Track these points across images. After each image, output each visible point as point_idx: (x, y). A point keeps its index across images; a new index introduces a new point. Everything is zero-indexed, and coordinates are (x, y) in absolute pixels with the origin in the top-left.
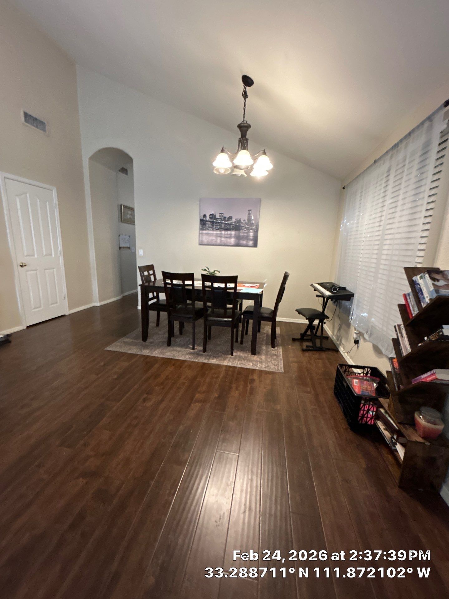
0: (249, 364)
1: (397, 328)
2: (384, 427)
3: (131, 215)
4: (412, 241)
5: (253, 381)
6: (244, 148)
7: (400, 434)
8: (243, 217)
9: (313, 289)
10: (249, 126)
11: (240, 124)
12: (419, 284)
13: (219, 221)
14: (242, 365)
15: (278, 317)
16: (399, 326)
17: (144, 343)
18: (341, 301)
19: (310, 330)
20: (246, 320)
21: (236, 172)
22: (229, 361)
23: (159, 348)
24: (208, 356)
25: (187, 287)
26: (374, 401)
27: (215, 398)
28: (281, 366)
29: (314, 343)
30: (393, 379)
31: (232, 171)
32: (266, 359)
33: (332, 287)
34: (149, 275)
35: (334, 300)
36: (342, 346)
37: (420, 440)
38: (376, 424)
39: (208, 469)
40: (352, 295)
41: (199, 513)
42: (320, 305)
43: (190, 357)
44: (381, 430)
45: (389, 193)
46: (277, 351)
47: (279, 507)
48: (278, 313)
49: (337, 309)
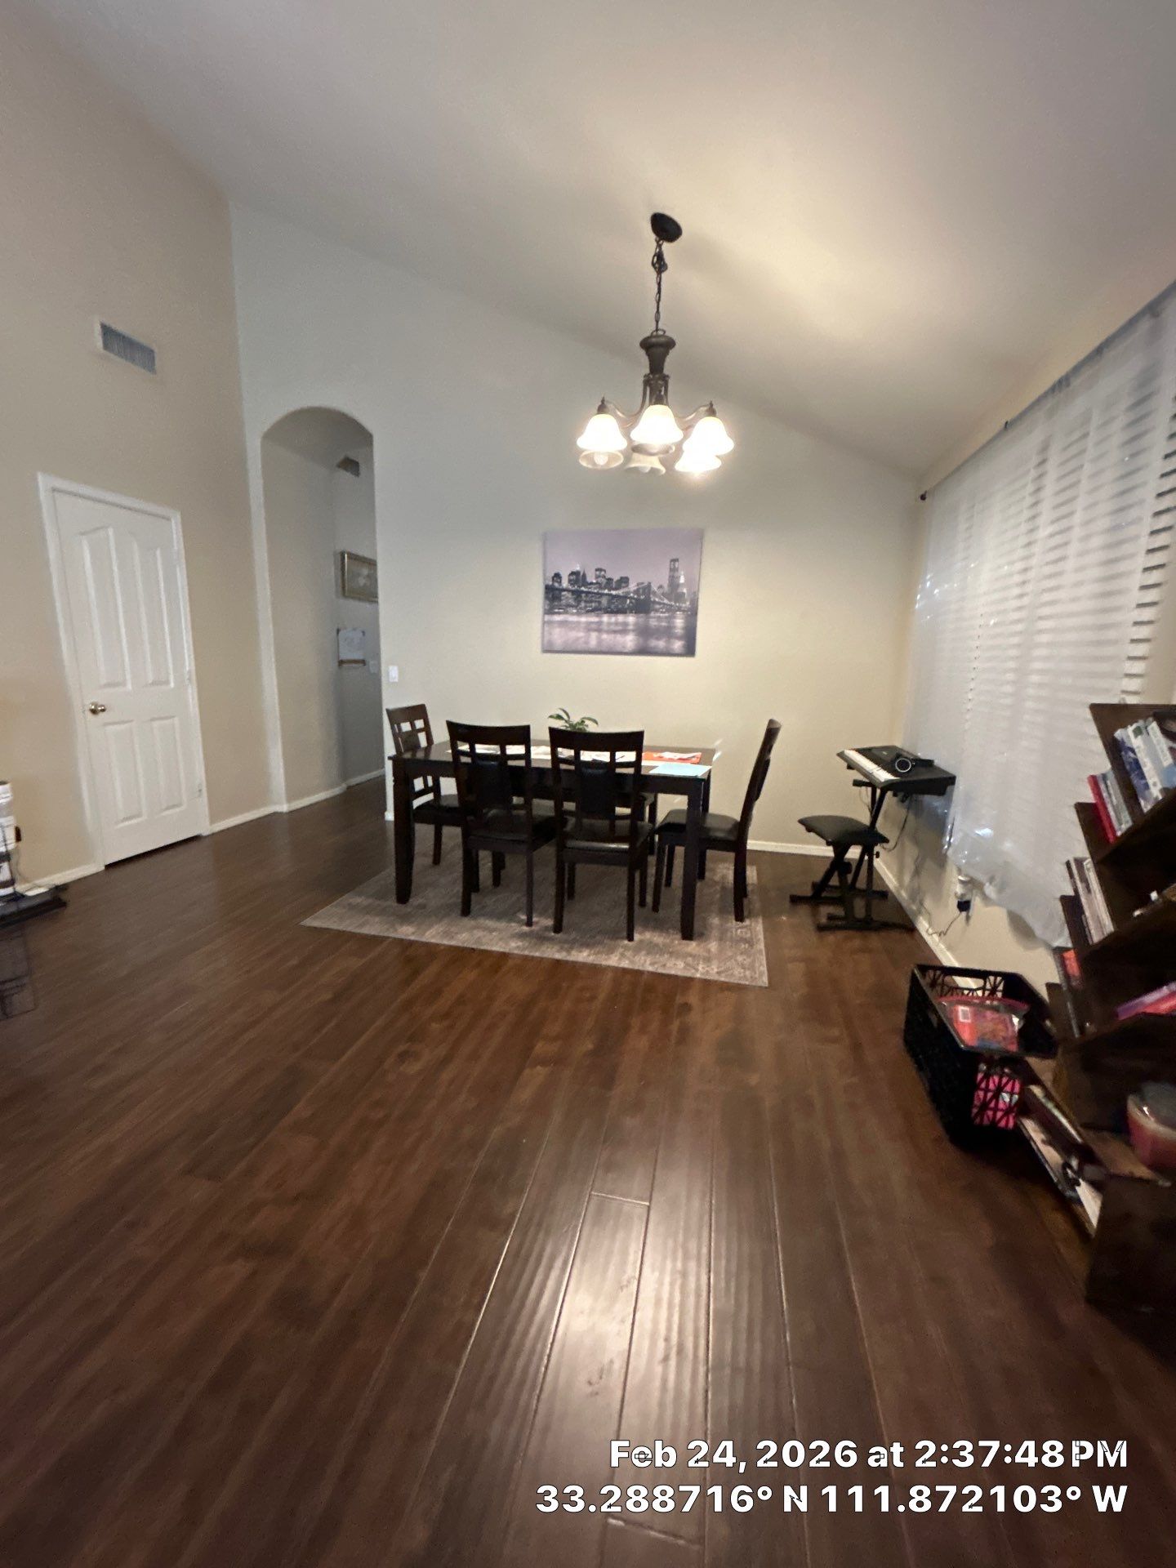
0: (675, 964)
1: (1074, 868)
2: (1042, 1136)
3: (369, 576)
4: (1111, 634)
5: (686, 1008)
6: (659, 399)
7: (1087, 1156)
8: (658, 579)
9: (846, 765)
10: (670, 344)
11: (648, 338)
12: (1133, 751)
13: (595, 588)
14: (656, 966)
15: (755, 839)
16: (1079, 862)
17: (402, 907)
18: (921, 797)
19: (839, 875)
20: (667, 846)
21: (639, 461)
22: (622, 955)
23: (441, 921)
24: (566, 942)
25: (511, 763)
26: (1013, 1064)
27: (587, 1053)
28: (762, 968)
29: (849, 910)
30: (1066, 1007)
31: (628, 459)
32: (721, 951)
33: (895, 760)
34: (415, 731)
35: (901, 795)
36: (925, 919)
37: (1142, 1171)
38: (1021, 1126)
39: (568, 1241)
40: (951, 780)
41: (546, 1357)
42: (866, 808)
43: (520, 944)
44: (1035, 1143)
45: (1046, 509)
46: (750, 929)
47: (758, 1346)
48: (752, 829)
49: (911, 817)
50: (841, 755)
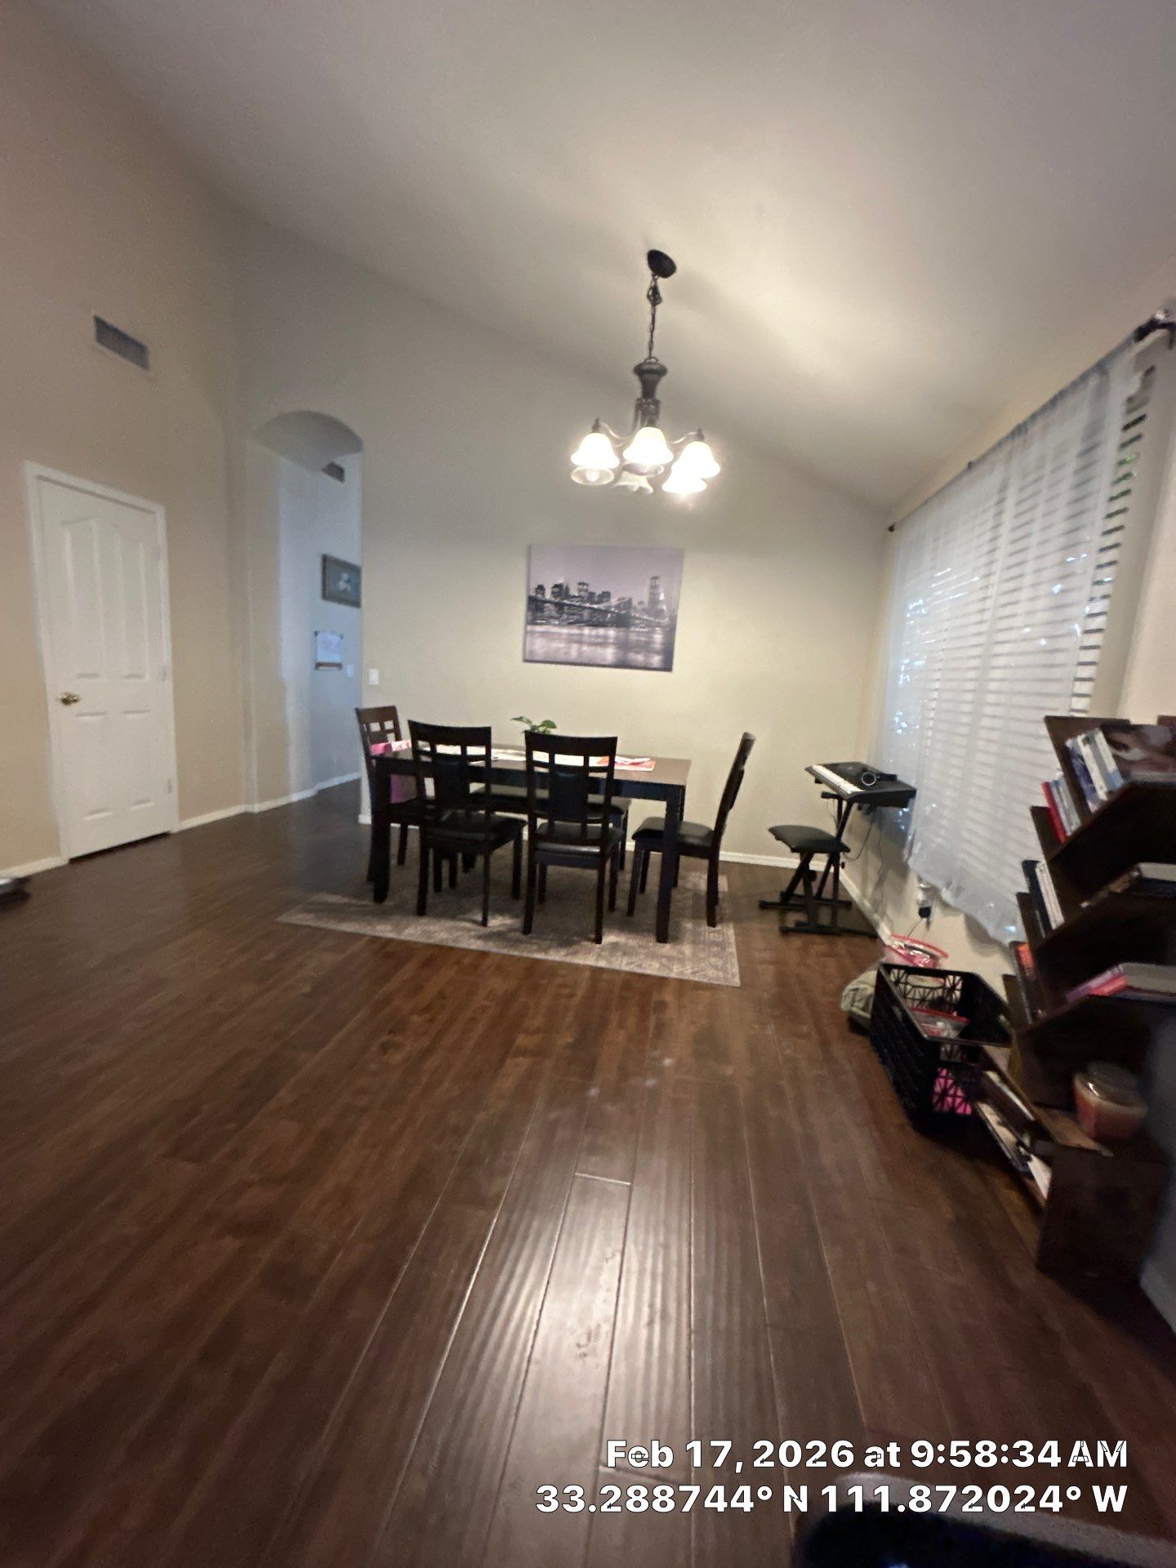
0: (650, 965)
1: (1029, 867)
2: (999, 1120)
3: (348, 581)
4: (1060, 658)
5: (662, 1006)
6: (652, 423)
7: (1038, 1131)
8: (639, 595)
9: (813, 779)
10: (662, 372)
11: (640, 365)
12: (1083, 759)
13: (578, 602)
14: (632, 966)
15: (727, 850)
18: (884, 809)
19: (804, 883)
20: (643, 852)
21: (629, 480)
22: (599, 956)
23: (418, 919)
24: (536, 941)
27: (569, 1046)
28: (734, 971)
29: (813, 916)
30: (1019, 996)
31: (618, 477)
32: (694, 954)
33: (863, 773)
35: (866, 806)
36: (887, 925)
37: (1089, 1144)
38: (978, 1111)
39: (553, 1219)
40: (912, 793)
41: (535, 1323)
42: (832, 819)
44: (990, 1125)
46: (723, 934)
47: (736, 1310)
48: (725, 839)
49: (874, 828)
50: (810, 770)
